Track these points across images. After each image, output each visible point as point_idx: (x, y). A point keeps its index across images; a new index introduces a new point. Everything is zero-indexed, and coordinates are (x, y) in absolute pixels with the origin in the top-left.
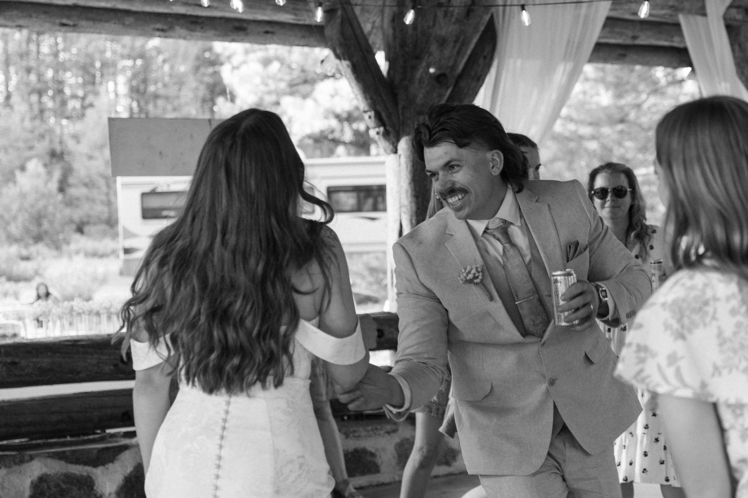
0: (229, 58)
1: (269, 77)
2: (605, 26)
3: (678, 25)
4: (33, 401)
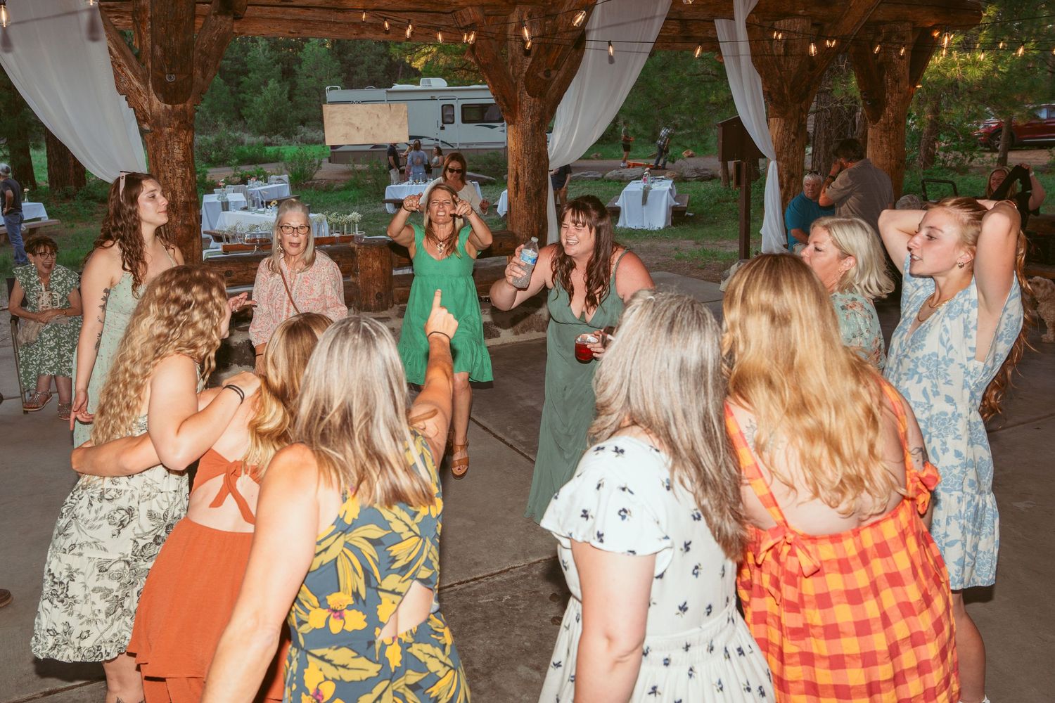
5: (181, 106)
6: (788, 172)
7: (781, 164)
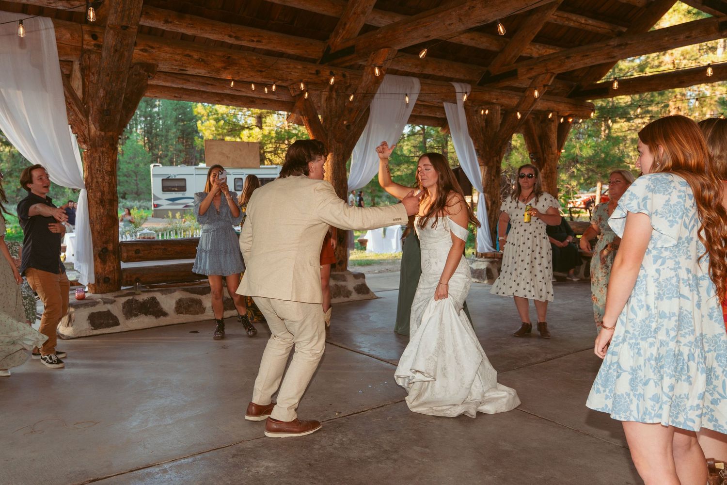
0: (200, 119)
1: (219, 127)
2: (415, 107)
3: (443, 108)
4: (172, 266)
5: (111, 133)
6: (491, 200)
7: (486, 195)
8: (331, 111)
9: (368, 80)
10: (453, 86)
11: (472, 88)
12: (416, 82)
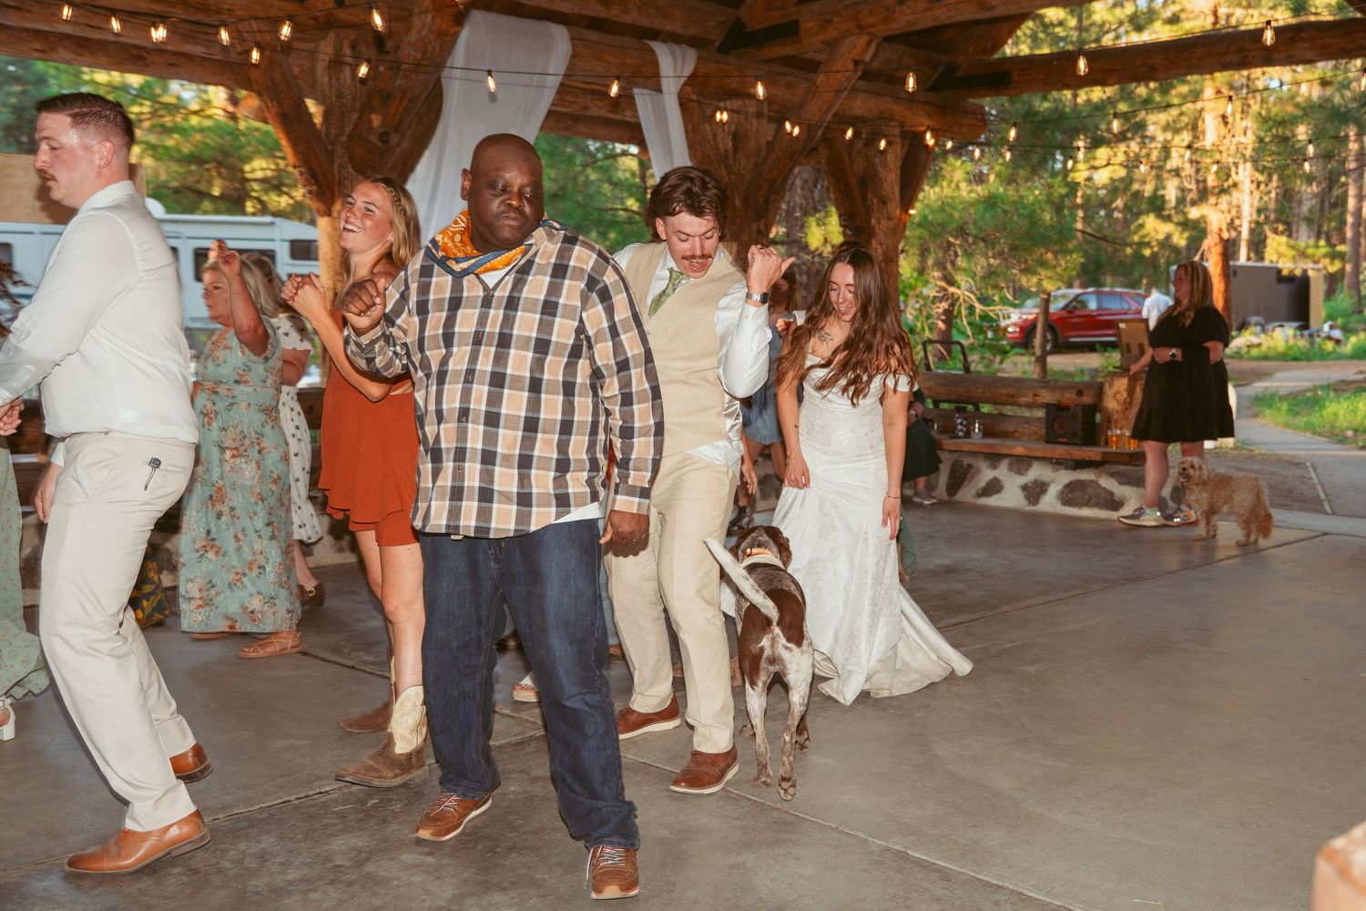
2: (557, 93)
8: (340, 96)
9: (424, 25)
10: (653, 51)
11: (699, 58)
12: (561, 39)
